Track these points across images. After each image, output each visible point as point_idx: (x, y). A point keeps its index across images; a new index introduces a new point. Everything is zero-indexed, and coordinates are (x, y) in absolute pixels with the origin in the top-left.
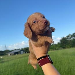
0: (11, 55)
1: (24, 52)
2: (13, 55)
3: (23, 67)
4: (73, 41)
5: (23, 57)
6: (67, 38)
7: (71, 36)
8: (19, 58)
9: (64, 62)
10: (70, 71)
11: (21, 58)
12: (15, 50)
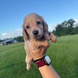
0: (3, 44)
1: (18, 42)
2: (5, 45)
3: (18, 56)
4: (68, 28)
5: (17, 46)
6: (62, 25)
7: (66, 23)
8: (13, 47)
9: (59, 50)
10: (65, 58)
11: (14, 47)
12: (7, 39)
